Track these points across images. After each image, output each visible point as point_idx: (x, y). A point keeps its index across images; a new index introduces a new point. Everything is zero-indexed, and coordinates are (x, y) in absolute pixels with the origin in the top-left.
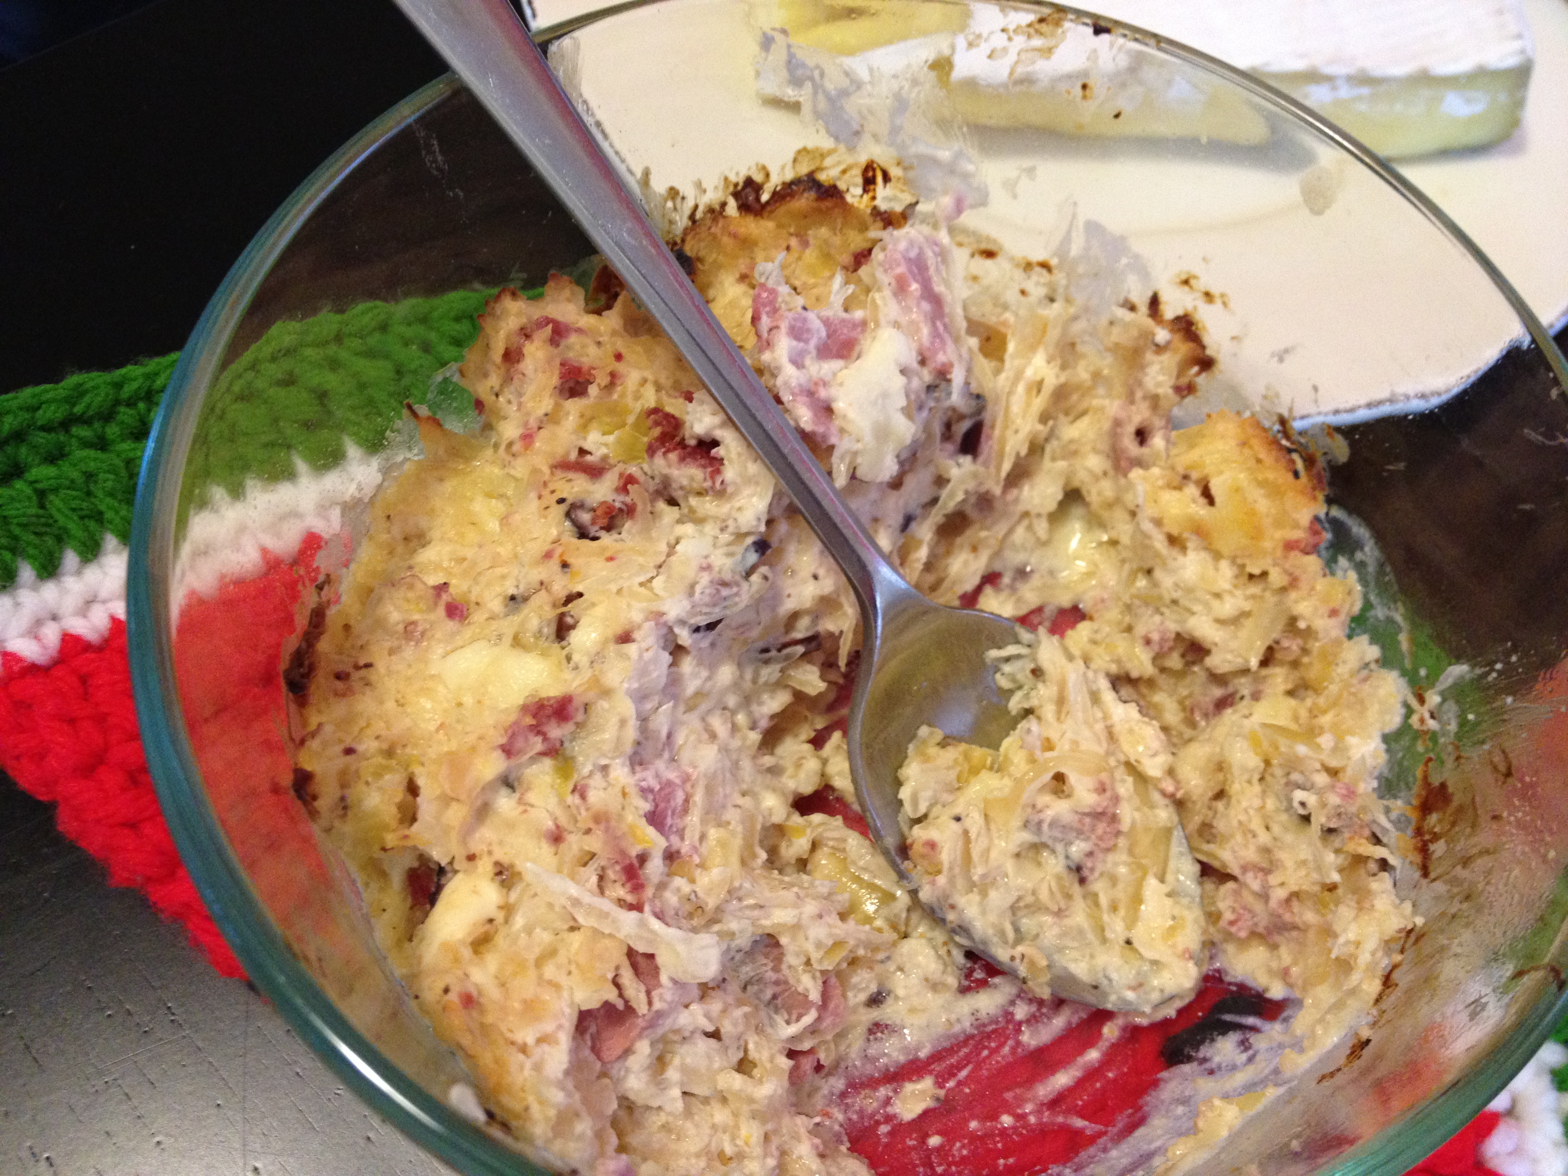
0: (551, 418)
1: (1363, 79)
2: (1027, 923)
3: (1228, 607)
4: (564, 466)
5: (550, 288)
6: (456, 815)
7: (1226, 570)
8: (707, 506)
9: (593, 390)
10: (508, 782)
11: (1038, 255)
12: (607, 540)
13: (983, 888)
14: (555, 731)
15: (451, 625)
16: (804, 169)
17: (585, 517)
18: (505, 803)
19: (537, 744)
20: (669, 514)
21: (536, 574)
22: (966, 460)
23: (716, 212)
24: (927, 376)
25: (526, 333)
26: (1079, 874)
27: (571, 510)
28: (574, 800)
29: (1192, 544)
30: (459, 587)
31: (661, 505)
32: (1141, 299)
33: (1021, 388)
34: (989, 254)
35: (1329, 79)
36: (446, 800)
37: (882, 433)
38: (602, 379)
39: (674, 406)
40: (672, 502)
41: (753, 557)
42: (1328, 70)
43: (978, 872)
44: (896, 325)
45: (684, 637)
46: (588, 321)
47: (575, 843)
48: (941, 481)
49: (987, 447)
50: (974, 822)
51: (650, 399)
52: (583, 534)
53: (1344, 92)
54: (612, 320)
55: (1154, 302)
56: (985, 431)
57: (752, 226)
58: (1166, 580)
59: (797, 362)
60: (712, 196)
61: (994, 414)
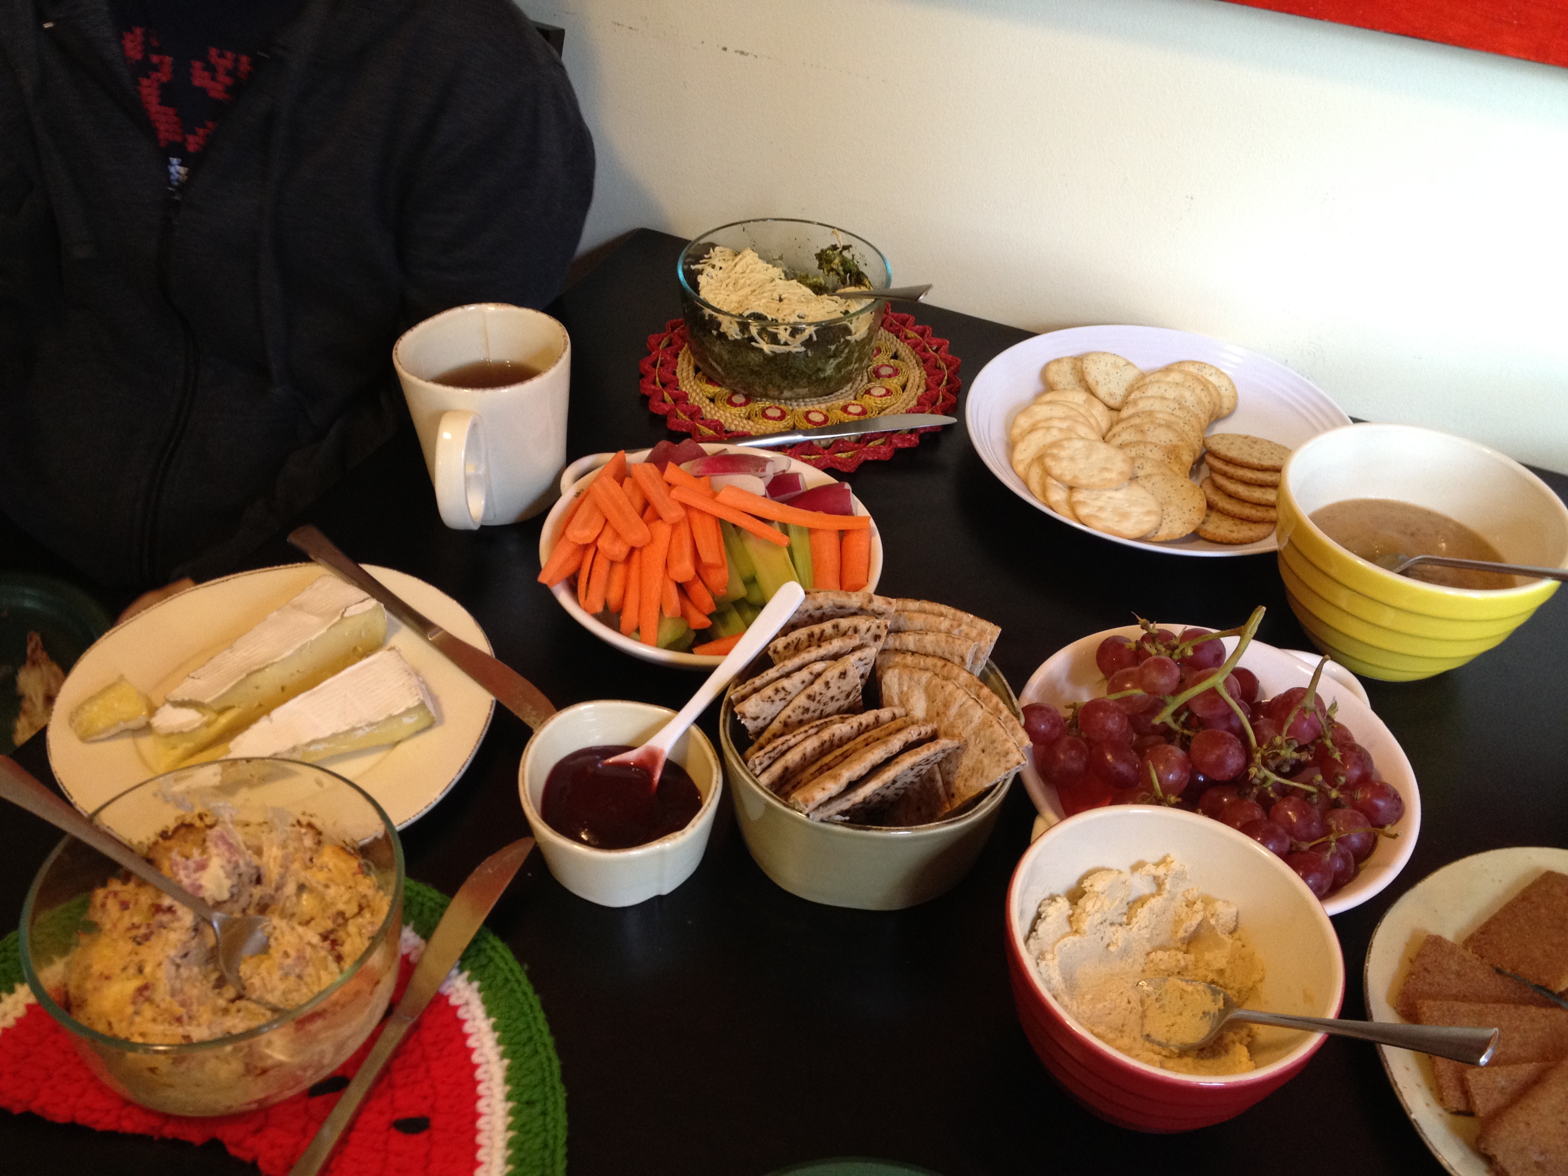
0: (120, 918)
1: (371, 724)
2: (289, 997)
3: (345, 898)
4: (129, 929)
5: (109, 882)
6: (124, 1024)
7: (343, 888)
8: (176, 925)
9: (131, 906)
10: (137, 1013)
11: (261, 820)
12: (147, 943)
13: (272, 991)
14: (146, 993)
15: (107, 982)
16: (179, 822)
17: (139, 939)
18: (138, 1019)
19: (141, 999)
20: (164, 931)
21: (129, 959)
22: (259, 887)
23: (156, 843)
24: (232, 866)
25: (106, 897)
26: (300, 977)
27: (134, 939)
28: (157, 1010)
29: (331, 885)
30: (107, 973)
31: (162, 930)
32: (295, 822)
33: (272, 860)
34: (247, 825)
35: (360, 728)
36: (121, 1021)
37: (220, 887)
38: (133, 902)
39: (157, 901)
40: (165, 928)
41: (193, 934)
42: (359, 725)
43: (269, 987)
44: (218, 855)
45: (178, 961)
46: (125, 888)
47: (160, 1019)
48: (251, 896)
49: (264, 880)
50: (264, 974)
51: (150, 902)
52: (139, 944)
53: (367, 730)
54: (131, 886)
55: (299, 822)
56: (262, 877)
57: (168, 844)
58: (328, 898)
59: (188, 877)
60: (153, 839)
61: (263, 871)
